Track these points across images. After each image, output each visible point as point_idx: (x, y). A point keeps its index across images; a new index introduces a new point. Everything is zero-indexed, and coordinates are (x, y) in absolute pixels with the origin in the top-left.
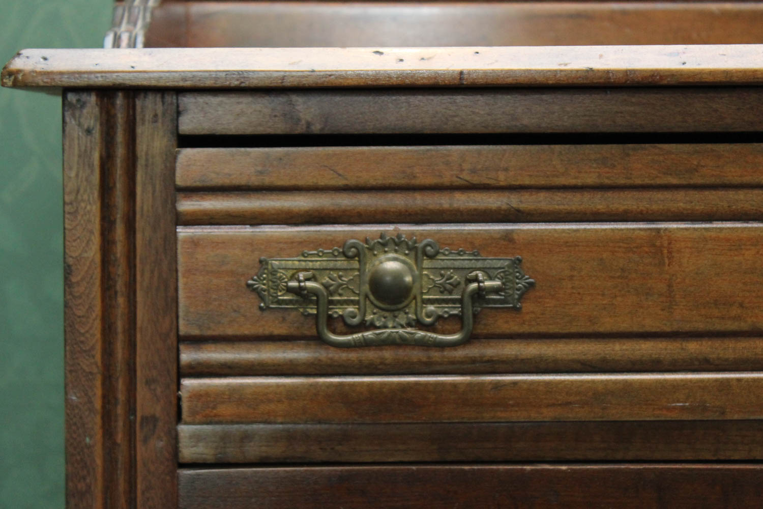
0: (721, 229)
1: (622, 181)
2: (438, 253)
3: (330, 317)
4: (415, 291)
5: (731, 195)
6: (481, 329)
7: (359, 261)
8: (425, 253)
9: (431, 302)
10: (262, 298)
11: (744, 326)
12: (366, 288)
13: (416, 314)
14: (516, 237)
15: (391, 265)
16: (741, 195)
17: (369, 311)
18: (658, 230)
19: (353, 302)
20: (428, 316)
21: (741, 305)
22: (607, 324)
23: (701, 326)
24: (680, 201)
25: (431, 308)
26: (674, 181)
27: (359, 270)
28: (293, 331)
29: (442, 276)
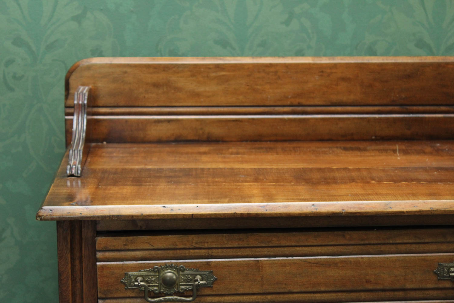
0: (279, 260)
1: (246, 246)
2: (185, 270)
3: (149, 291)
4: (177, 282)
5: (282, 249)
6: (199, 293)
7: (158, 273)
8: (181, 270)
9: (183, 285)
10: (126, 285)
11: (286, 291)
12: (161, 281)
13: (178, 289)
14: (210, 264)
15: (169, 274)
16: (286, 249)
17: (162, 288)
18: (258, 261)
19: (156, 286)
20: (181, 290)
21: (286, 284)
22: (241, 291)
23: (272, 291)
24: (266, 251)
25: (183, 287)
26: (264, 245)
27: (158, 276)
28: (137, 295)
29: (186, 277)
